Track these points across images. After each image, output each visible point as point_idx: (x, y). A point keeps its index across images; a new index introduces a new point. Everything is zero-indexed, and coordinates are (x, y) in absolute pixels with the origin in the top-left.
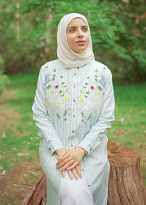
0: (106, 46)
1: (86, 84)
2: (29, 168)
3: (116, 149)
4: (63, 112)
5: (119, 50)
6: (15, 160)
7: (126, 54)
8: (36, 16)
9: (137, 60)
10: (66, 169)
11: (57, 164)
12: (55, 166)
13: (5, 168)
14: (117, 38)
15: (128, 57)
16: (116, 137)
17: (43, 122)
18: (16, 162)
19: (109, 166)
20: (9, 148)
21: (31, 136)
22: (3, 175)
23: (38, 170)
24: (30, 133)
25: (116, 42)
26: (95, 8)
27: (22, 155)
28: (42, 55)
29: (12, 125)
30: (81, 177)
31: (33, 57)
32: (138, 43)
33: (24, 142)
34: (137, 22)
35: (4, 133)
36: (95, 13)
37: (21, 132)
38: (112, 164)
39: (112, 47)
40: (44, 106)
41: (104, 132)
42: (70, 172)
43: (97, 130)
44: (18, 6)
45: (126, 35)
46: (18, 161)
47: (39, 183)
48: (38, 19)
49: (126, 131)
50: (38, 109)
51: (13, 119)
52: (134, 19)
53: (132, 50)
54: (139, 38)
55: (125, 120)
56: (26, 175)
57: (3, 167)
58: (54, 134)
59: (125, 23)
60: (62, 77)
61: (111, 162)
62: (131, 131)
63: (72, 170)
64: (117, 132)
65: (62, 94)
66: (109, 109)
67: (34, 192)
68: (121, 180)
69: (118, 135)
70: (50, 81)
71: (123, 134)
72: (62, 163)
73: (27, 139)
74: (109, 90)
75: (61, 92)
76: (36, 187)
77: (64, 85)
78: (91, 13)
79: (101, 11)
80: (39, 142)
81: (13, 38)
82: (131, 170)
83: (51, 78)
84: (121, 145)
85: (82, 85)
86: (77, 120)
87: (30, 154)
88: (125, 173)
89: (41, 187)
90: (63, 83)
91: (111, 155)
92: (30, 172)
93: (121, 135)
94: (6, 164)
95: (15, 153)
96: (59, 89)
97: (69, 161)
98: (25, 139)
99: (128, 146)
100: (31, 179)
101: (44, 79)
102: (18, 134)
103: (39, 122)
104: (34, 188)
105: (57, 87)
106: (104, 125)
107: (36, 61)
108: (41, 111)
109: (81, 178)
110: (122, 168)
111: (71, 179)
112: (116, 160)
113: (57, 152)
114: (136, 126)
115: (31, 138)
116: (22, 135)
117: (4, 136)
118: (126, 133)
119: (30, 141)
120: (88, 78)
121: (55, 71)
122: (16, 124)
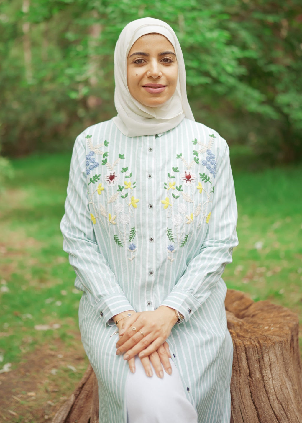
0: (220, 89)
1: (175, 170)
2: (60, 356)
3: (247, 308)
4: (127, 232)
5: (246, 95)
6: (30, 340)
7: (262, 103)
8: (66, 30)
9: (286, 116)
10: (136, 356)
11: (119, 345)
12: (113, 350)
13: (9, 359)
14: (242, 70)
15: (267, 110)
16: (246, 282)
17: (85, 255)
18: (32, 345)
19: (231, 346)
20: (17, 316)
21: (63, 287)
22: (4, 374)
23: (80, 359)
24: (60, 281)
25: (241, 78)
26: (193, 9)
27: (45, 328)
28: (81, 112)
29: (22, 266)
30: (169, 370)
31: (62, 117)
32: (287, 78)
33: (48, 301)
34: (284, 33)
35: (4, 282)
36: (194, 19)
37: (42, 280)
38: (238, 341)
39: (232, 89)
40: (85, 221)
41: (217, 272)
42: (146, 360)
43: (203, 268)
44: (25, 9)
45: (261, 63)
46: (35, 342)
47: (81, 388)
48: (70, 36)
49: (268, 268)
50: (73, 228)
51: (23, 252)
52: (276, 27)
53: (276, 93)
54: (289, 67)
55: (264, 247)
56: (54, 371)
57: (5, 356)
58: (110, 281)
59: (259, 37)
60: (121, 156)
61: (235, 336)
62: (278, 269)
63: (149, 356)
64: (250, 272)
65: (123, 193)
66: (225, 222)
67: (73, 406)
68: (258, 375)
69: (251, 278)
70: (96, 165)
71: (261, 275)
72: (129, 342)
73: (55, 294)
74: (224, 180)
75: (121, 189)
76: (77, 396)
77: (128, 173)
78: (186, 19)
79: (206, 13)
80: (78, 298)
81: (18, 78)
82: (279, 353)
83: (98, 159)
84: (257, 300)
85: (166, 173)
86: (157, 249)
87: (62, 326)
88: (266, 359)
89: (88, 397)
90: (125, 170)
91: (236, 321)
92: (62, 364)
93: (256, 279)
94: (11, 349)
95: (30, 325)
96: (116, 183)
97: (144, 336)
98: (50, 293)
99: (272, 303)
100: (65, 380)
101: (83, 162)
102: (34, 283)
103: (76, 257)
104: (72, 398)
105: (112, 178)
106: (215, 256)
107: (69, 125)
108: (81, 231)
109: (170, 374)
110: (260, 350)
111: (149, 376)
112: (246, 331)
113: (118, 319)
114: (289, 257)
115: (64, 292)
116: (43, 286)
117: (5, 289)
118: (269, 274)
119: (61, 298)
120: (179, 156)
121: (106, 143)
122: (30, 262)
